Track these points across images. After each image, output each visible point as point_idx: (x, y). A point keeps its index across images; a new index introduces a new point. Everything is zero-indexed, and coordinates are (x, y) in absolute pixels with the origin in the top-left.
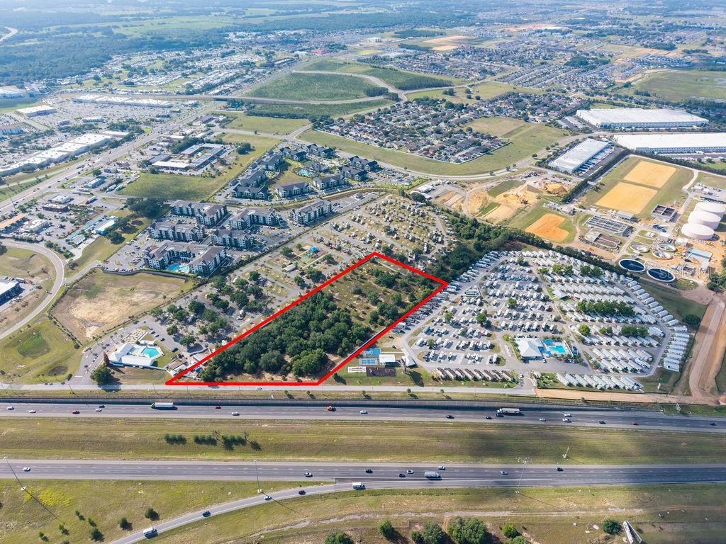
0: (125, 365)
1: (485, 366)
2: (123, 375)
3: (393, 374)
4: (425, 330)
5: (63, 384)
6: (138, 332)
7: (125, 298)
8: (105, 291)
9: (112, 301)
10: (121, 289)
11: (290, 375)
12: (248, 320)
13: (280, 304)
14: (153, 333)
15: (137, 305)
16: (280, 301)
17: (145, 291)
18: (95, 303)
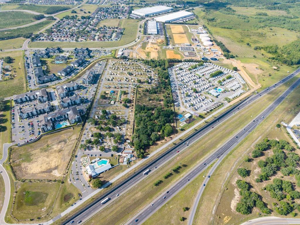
0: (99, 174)
2: (103, 178)
3: (194, 119)
5: (81, 199)
6: (84, 159)
7: (50, 151)
8: (33, 154)
9: (45, 156)
10: (41, 149)
11: (166, 138)
12: (124, 129)
13: (127, 117)
14: (92, 155)
15: (62, 150)
16: (126, 116)
17: (56, 143)
18: (36, 161)
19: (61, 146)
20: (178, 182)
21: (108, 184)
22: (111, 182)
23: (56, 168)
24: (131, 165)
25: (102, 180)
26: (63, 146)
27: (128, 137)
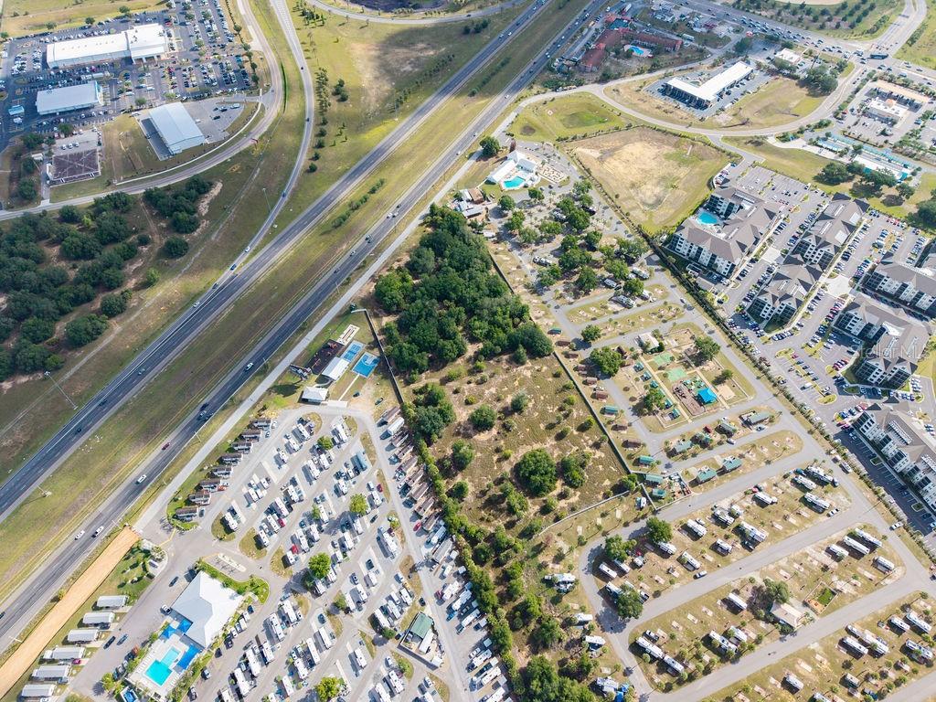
1: (229, 494)
4: (365, 460)
5: (504, 132)
6: (559, 178)
7: (655, 180)
8: (680, 167)
9: (652, 170)
10: (679, 178)
11: (395, 274)
12: (529, 267)
13: (550, 305)
14: (550, 187)
15: (631, 188)
16: (557, 307)
17: (664, 197)
18: (654, 159)
19: (644, 194)
21: (475, 157)
22: (472, 161)
23: (601, 160)
24: (450, 194)
25: (493, 160)
26: (640, 195)
27: (501, 248)
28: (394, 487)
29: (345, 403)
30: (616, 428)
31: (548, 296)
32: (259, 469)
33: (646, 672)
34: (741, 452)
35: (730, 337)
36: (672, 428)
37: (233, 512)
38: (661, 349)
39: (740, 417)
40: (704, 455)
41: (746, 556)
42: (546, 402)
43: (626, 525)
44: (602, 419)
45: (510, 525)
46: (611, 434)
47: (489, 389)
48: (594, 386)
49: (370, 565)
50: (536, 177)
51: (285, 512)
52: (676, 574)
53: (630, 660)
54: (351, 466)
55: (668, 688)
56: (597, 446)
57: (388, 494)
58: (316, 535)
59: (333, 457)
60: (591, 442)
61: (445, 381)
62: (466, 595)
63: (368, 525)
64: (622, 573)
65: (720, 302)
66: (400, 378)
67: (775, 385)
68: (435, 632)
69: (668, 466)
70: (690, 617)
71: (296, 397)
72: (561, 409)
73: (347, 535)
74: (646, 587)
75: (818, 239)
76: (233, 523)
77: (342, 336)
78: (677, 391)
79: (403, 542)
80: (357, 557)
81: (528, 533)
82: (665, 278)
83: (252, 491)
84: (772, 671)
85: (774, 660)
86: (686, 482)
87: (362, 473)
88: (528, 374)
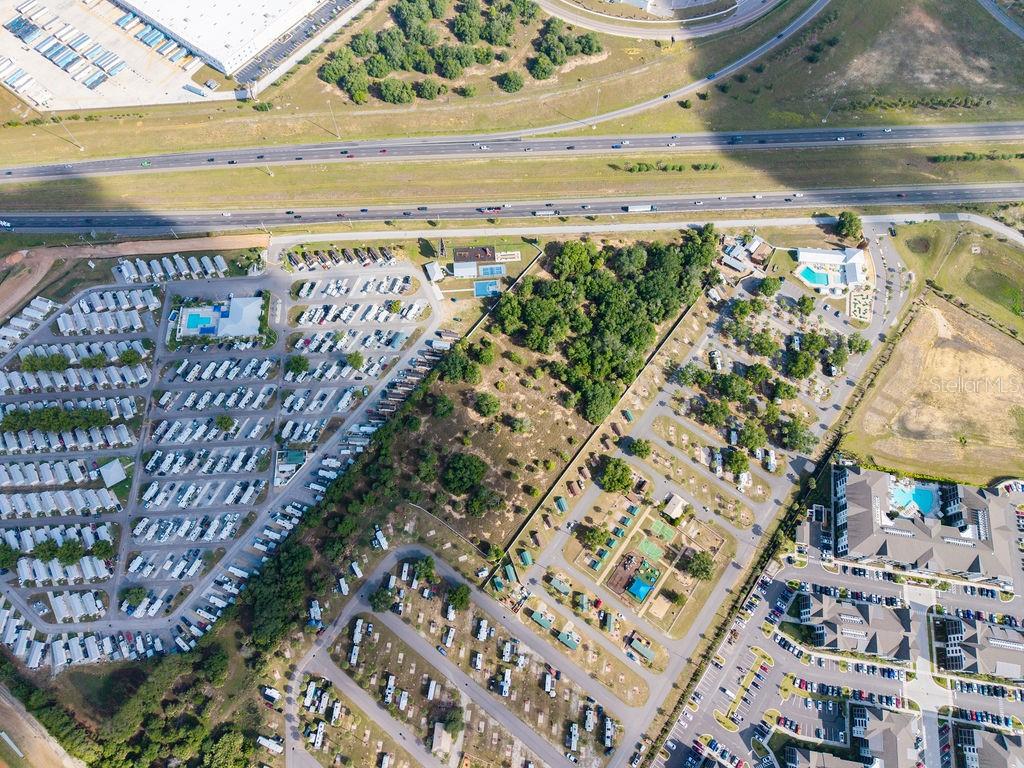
1: (323, 276)
3: (456, 251)
4: (398, 345)
5: (893, 224)
6: (862, 315)
7: (955, 415)
8: (1011, 434)
9: (974, 404)
10: (986, 441)
11: (599, 249)
12: (700, 353)
13: (661, 396)
14: (837, 314)
15: (919, 396)
16: (662, 403)
17: (934, 438)
18: (999, 399)
19: (919, 413)
20: (660, 149)
21: (822, 221)
22: (813, 222)
23: (941, 343)
24: (746, 230)
25: (834, 239)
26: (914, 411)
27: (705, 315)
28: (391, 376)
29: (443, 297)
30: (545, 517)
31: (672, 388)
32: (352, 279)
33: (341, 637)
34: (591, 646)
35: (744, 588)
36: (579, 569)
37: (313, 286)
38: (672, 522)
39: (634, 632)
40: (566, 610)
41: (481, 685)
42: (537, 446)
43: (456, 569)
44: (548, 502)
45: (407, 477)
46: (537, 516)
47: (522, 393)
48: (582, 479)
49: (323, 398)
50: (839, 292)
51: (330, 317)
52: (433, 630)
53: (344, 621)
54: (390, 337)
55: (335, 658)
56: (518, 510)
57: (384, 375)
58: (323, 349)
59: (390, 320)
60: (518, 503)
61: (507, 355)
62: (332, 475)
63: (352, 377)
64: (409, 584)
65: (790, 560)
66: (488, 320)
67: (704, 657)
68: (297, 469)
69: (533, 581)
70: (401, 656)
71: (425, 260)
72: (536, 462)
73: (334, 368)
74: (409, 609)
75: (974, 638)
76: (303, 293)
77: (503, 253)
78: (627, 559)
79: (353, 409)
80: (325, 385)
81: (405, 493)
82: (784, 490)
83: (333, 286)
84: (387, 741)
85: (398, 741)
86: (526, 604)
87: (389, 347)
88: (558, 416)
